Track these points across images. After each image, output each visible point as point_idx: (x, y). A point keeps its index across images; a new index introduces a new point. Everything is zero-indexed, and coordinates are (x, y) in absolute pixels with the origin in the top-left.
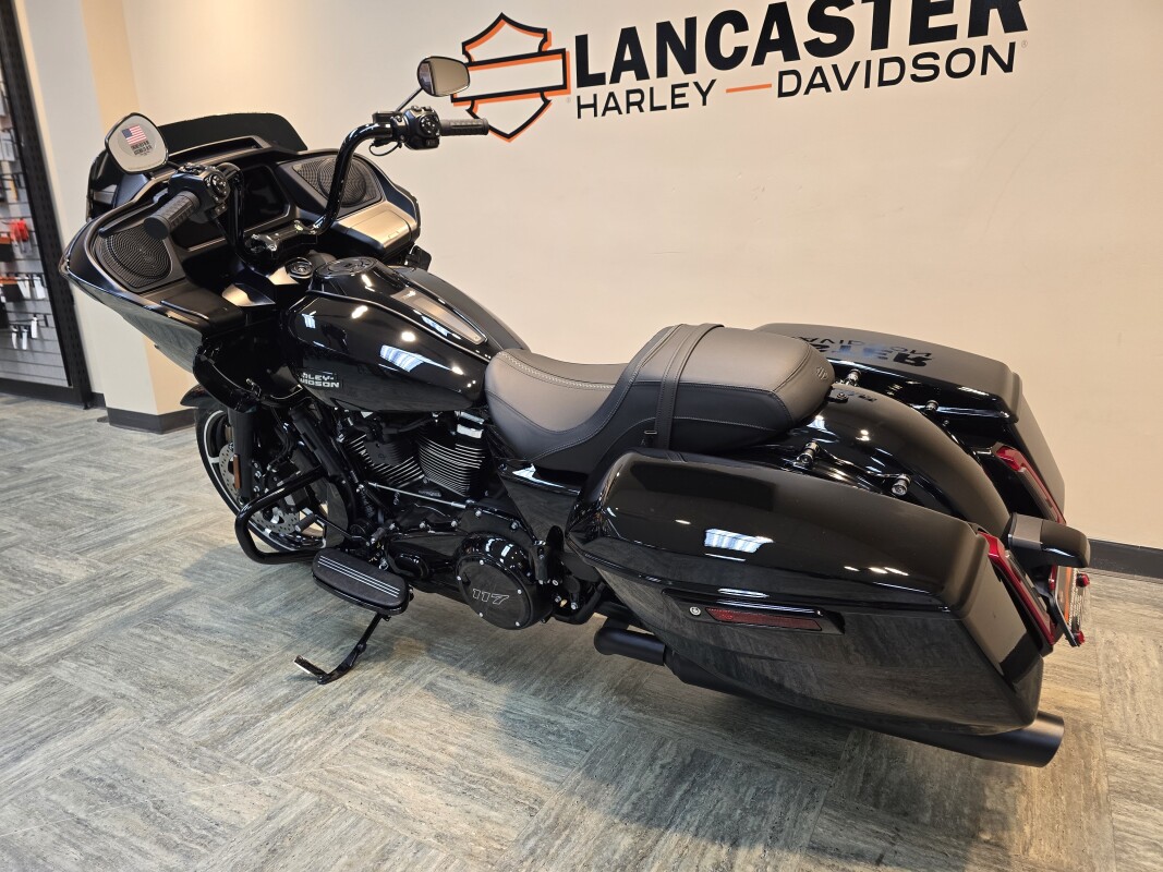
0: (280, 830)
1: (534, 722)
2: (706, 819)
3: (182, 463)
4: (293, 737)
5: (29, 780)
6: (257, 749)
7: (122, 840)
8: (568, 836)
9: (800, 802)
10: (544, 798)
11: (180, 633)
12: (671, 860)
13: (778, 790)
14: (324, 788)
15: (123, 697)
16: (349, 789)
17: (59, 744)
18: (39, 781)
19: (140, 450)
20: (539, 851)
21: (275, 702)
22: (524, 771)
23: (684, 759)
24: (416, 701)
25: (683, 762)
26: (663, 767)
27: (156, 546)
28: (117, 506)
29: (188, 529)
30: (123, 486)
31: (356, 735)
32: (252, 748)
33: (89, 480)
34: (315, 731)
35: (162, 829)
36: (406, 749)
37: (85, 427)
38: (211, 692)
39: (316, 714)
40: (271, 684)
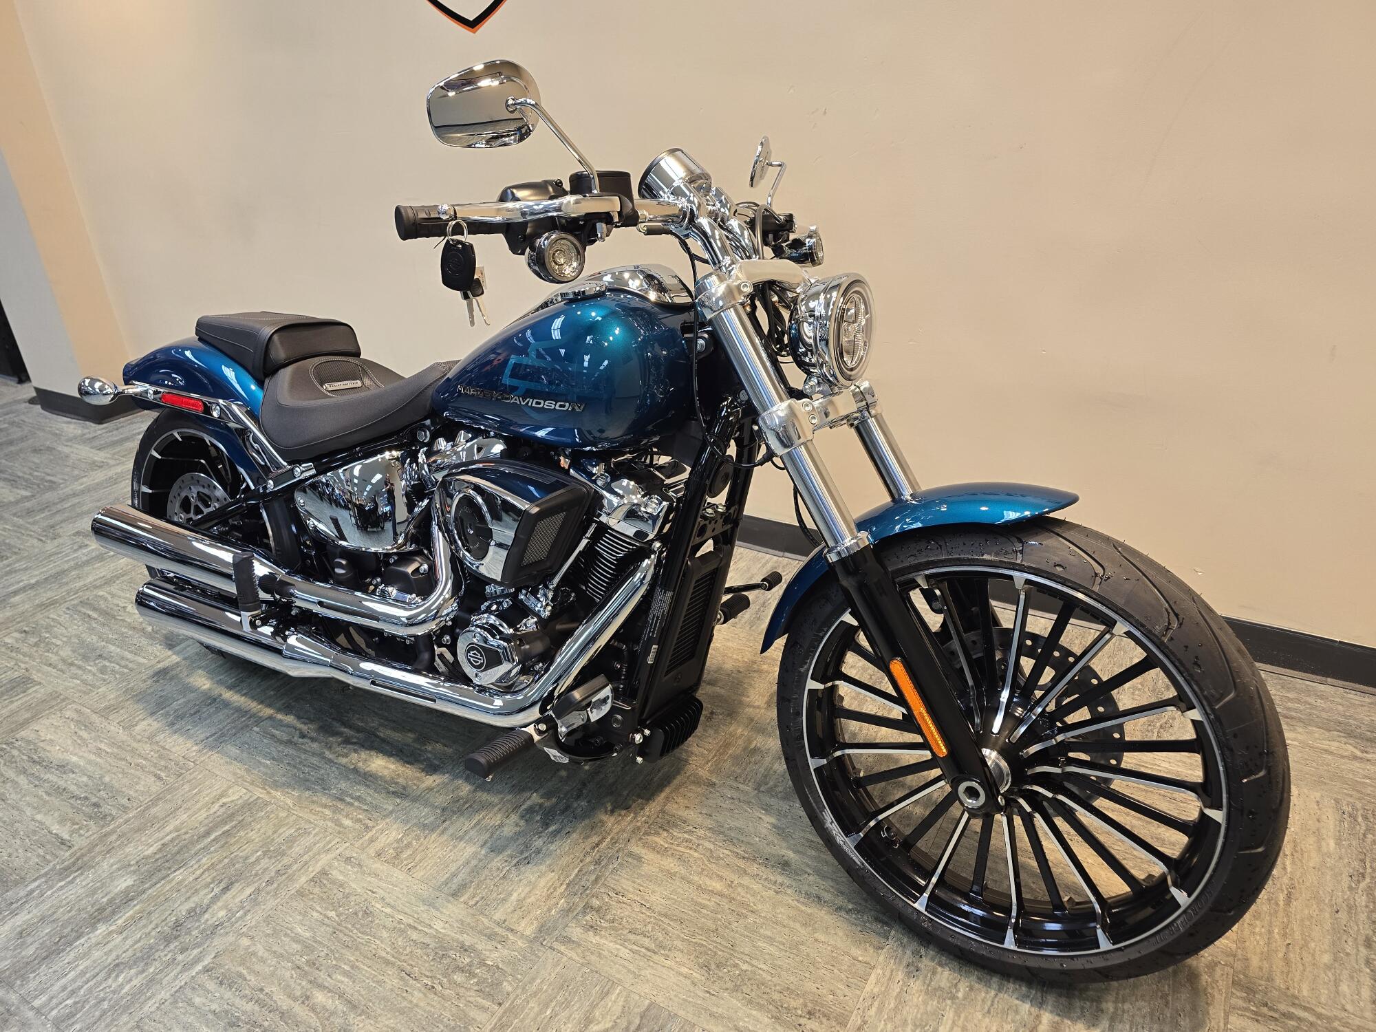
1: (443, 948)
3: (111, 473)
4: (117, 967)
6: (63, 989)
11: (24, 772)
19: (66, 450)
21: (111, 901)
23: (629, 1023)
24: (294, 904)
25: (627, 1029)
27: (39, 616)
28: (10, 547)
29: (86, 588)
30: (29, 512)
31: (199, 967)
32: (56, 987)
34: (145, 958)
37: (11, 412)
38: (35, 880)
39: (157, 926)
40: (115, 867)
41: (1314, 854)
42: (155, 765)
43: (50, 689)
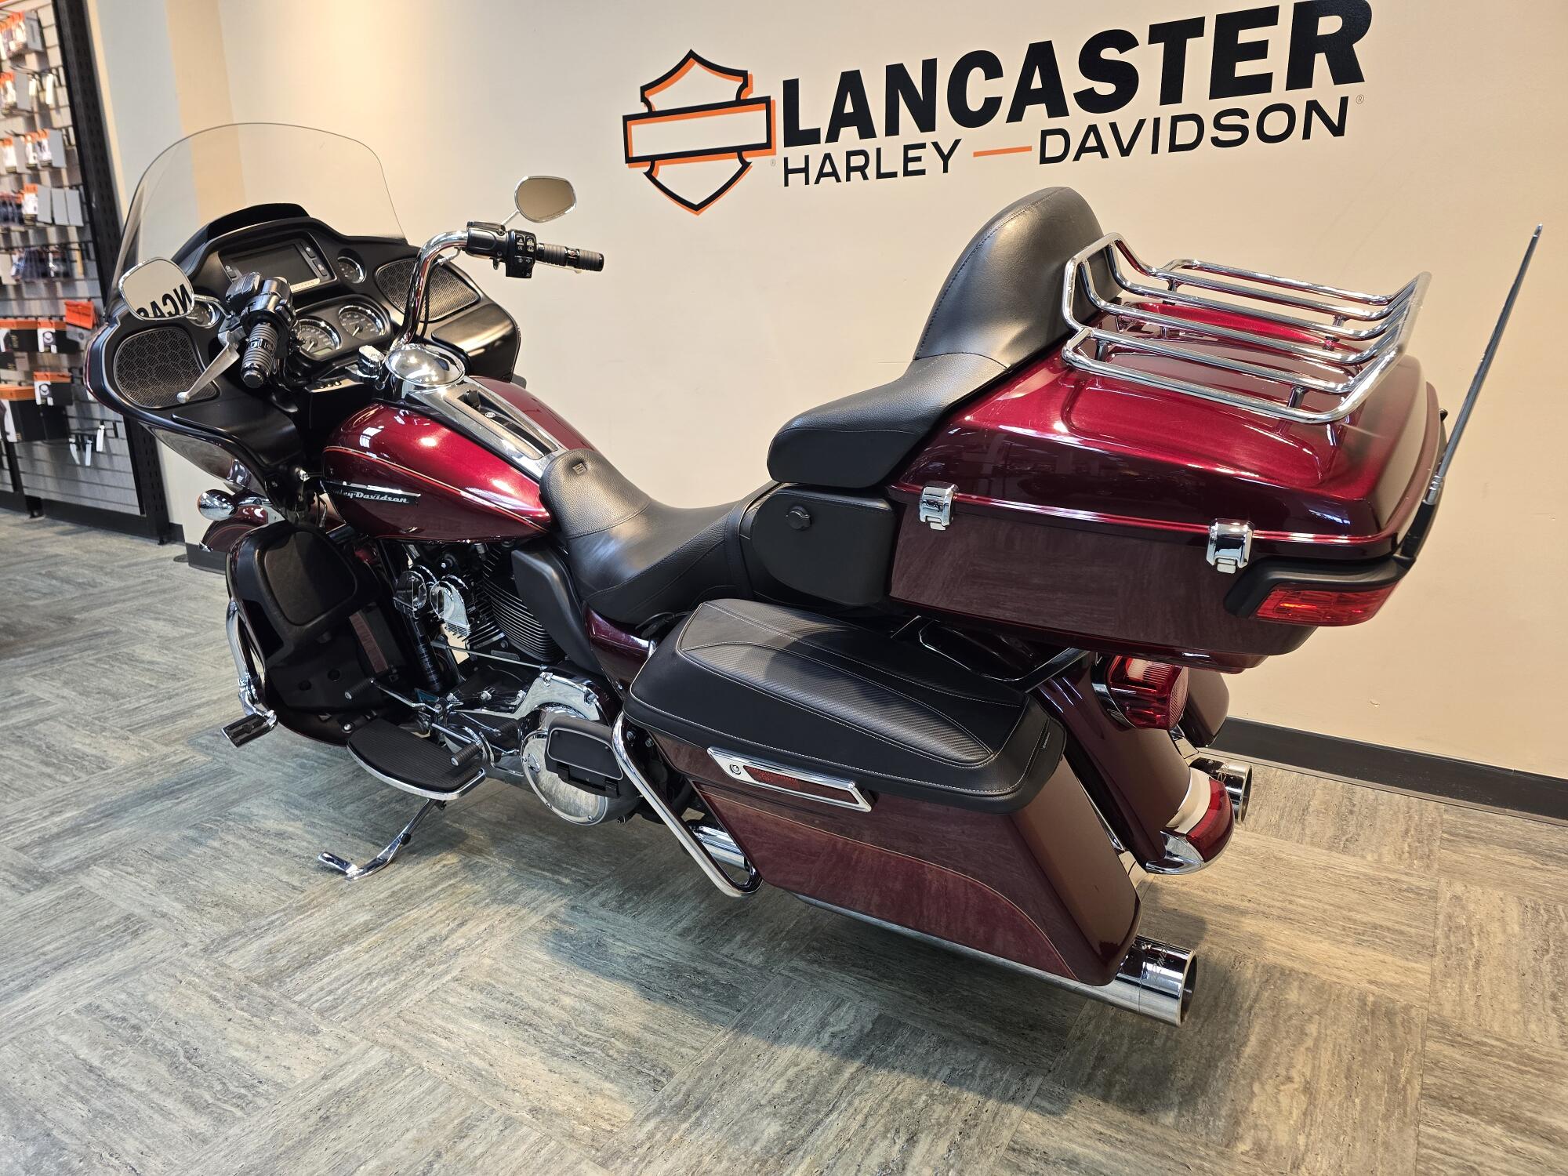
0: (337, 1093)
1: (676, 970)
2: (880, 1105)
4: (369, 976)
5: (37, 1015)
6: (322, 989)
7: (140, 1096)
8: (698, 1118)
9: (1007, 1089)
10: (675, 1068)
11: (244, 837)
12: (826, 1156)
13: (979, 1072)
14: (399, 1043)
15: (164, 915)
16: (430, 1045)
17: (79, 971)
18: (48, 1017)
20: (659, 1136)
21: (352, 930)
22: (654, 1032)
23: (862, 1027)
24: (529, 937)
25: (861, 1031)
26: (833, 1035)
28: (184, 671)
30: (196, 645)
31: (448, 977)
32: (315, 987)
33: (154, 636)
34: (395, 970)
35: (192, 1085)
36: (509, 998)
37: (158, 567)
38: (274, 914)
39: (401, 948)
40: (350, 907)
41: (1499, 935)
42: (371, 836)
43: (253, 778)
